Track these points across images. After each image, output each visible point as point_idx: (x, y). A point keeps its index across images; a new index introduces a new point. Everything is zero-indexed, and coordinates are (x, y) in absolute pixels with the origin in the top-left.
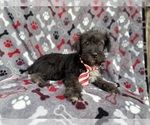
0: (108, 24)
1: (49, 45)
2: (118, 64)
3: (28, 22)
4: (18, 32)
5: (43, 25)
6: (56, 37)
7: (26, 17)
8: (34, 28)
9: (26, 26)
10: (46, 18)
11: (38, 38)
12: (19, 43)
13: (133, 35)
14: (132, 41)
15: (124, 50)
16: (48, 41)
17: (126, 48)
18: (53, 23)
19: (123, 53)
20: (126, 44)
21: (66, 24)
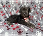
0: (32, 4)
1: (14, 12)
2: (36, 17)
3: (7, 5)
4: (5, 8)
6: (16, 9)
8: (9, 7)
9: (7, 6)
11: (10, 10)
12: (5, 12)
13: (41, 7)
14: (41, 9)
15: (38, 12)
16: (13, 11)
17: (39, 12)
18: (15, 5)
19: (38, 14)
20: (38, 10)
21: (19, 5)
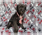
5: (12, 11)
7: (8, 10)
10: (13, 9)
